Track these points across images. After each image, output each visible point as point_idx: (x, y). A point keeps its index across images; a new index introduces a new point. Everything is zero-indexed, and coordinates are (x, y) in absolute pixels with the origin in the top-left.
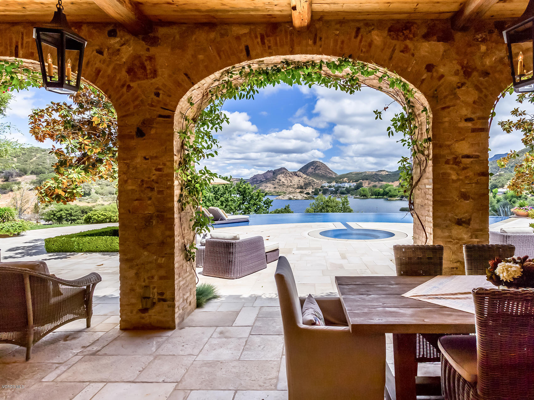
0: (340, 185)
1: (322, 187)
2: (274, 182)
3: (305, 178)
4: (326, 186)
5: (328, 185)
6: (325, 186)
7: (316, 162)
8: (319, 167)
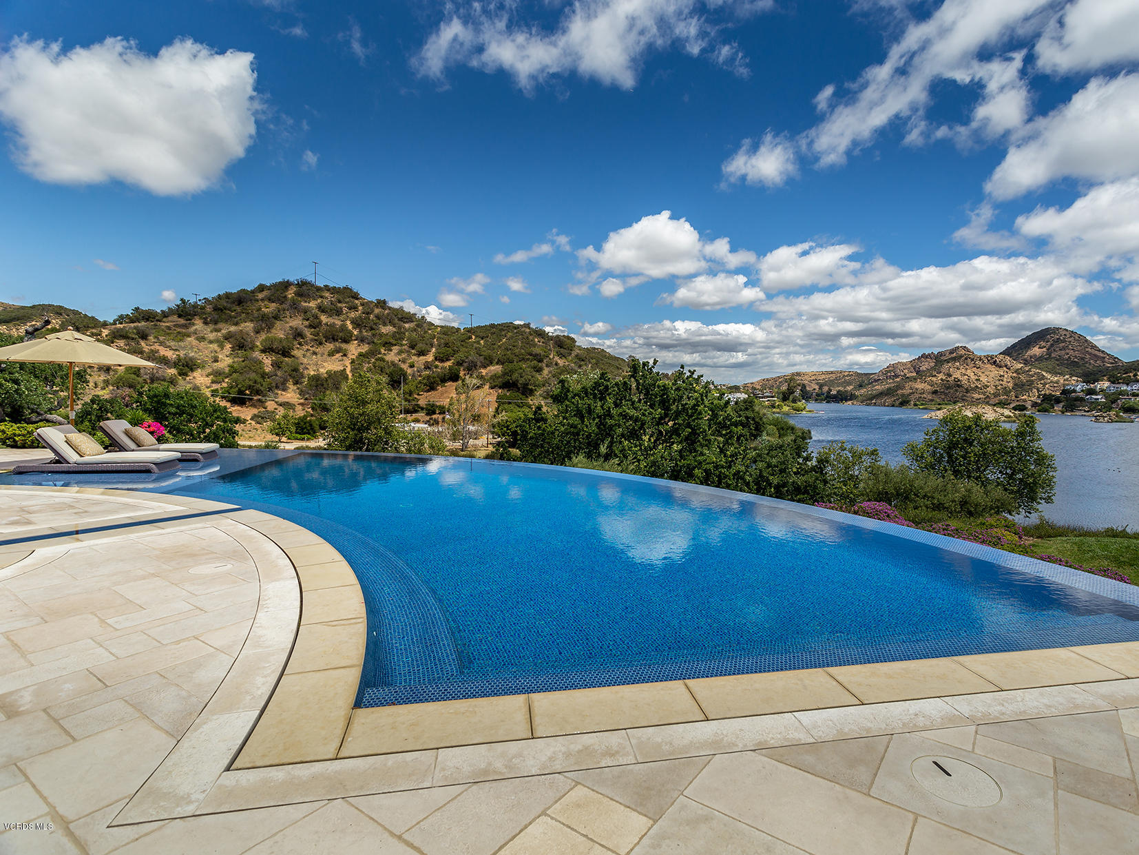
0: (1124, 387)
1: (1064, 392)
2: (934, 379)
3: (1017, 371)
4: (1078, 389)
5: (1086, 387)
6: (1074, 391)
7: (1056, 330)
8: (1064, 341)
